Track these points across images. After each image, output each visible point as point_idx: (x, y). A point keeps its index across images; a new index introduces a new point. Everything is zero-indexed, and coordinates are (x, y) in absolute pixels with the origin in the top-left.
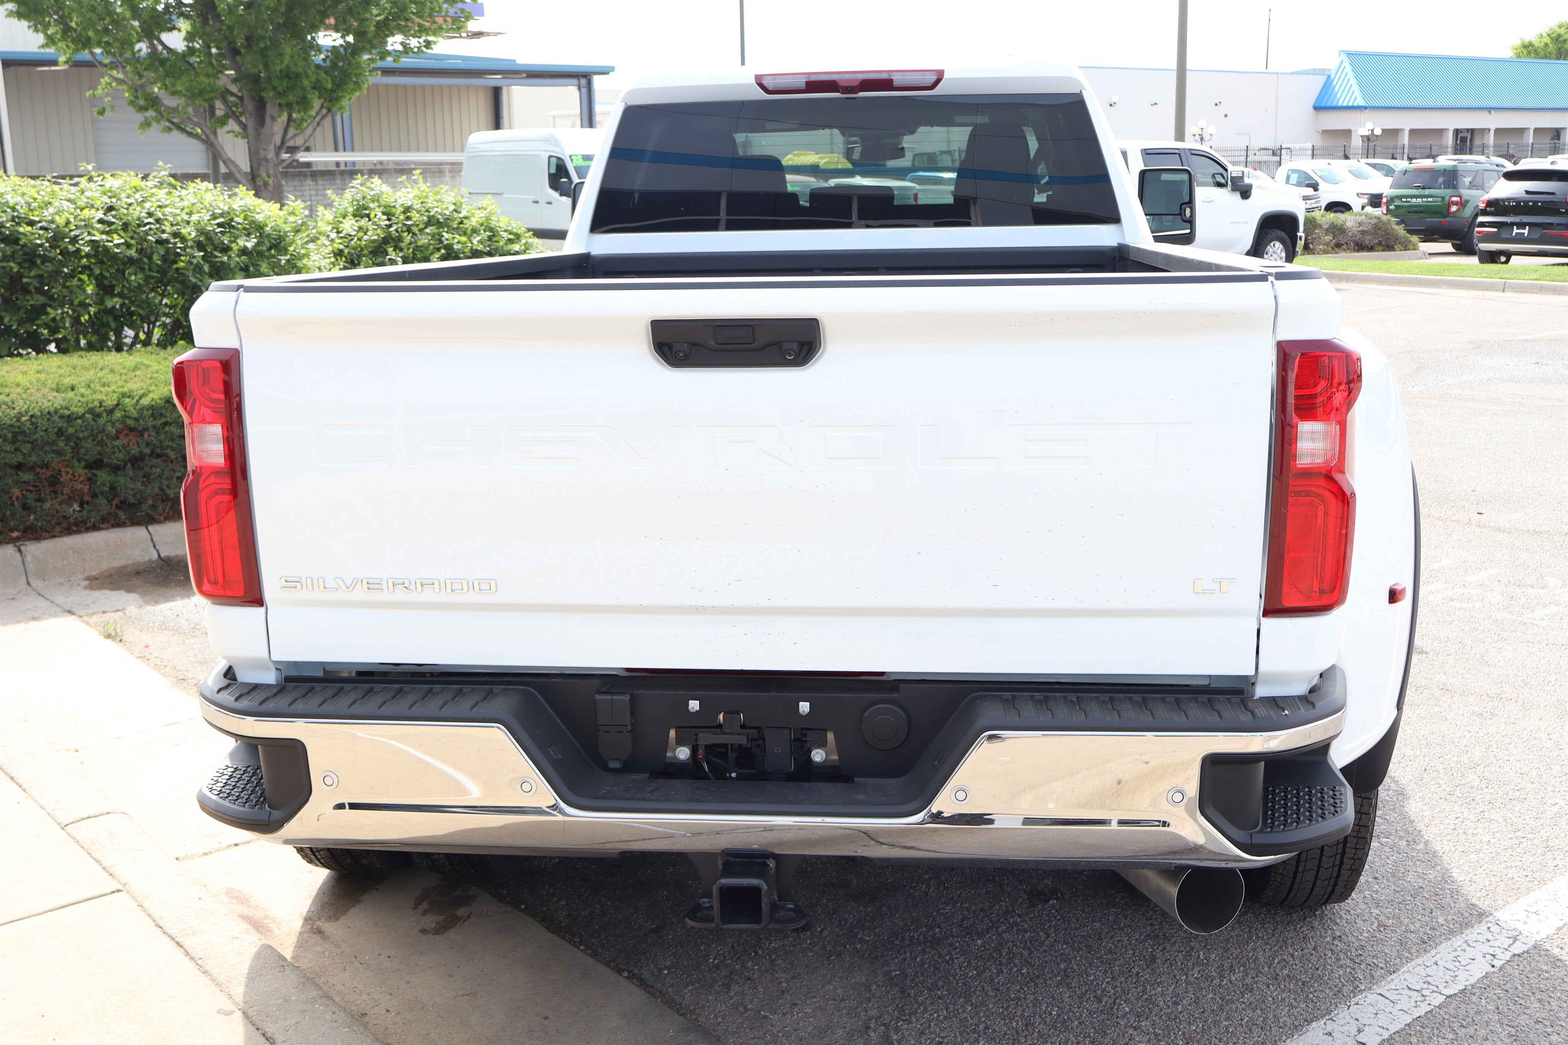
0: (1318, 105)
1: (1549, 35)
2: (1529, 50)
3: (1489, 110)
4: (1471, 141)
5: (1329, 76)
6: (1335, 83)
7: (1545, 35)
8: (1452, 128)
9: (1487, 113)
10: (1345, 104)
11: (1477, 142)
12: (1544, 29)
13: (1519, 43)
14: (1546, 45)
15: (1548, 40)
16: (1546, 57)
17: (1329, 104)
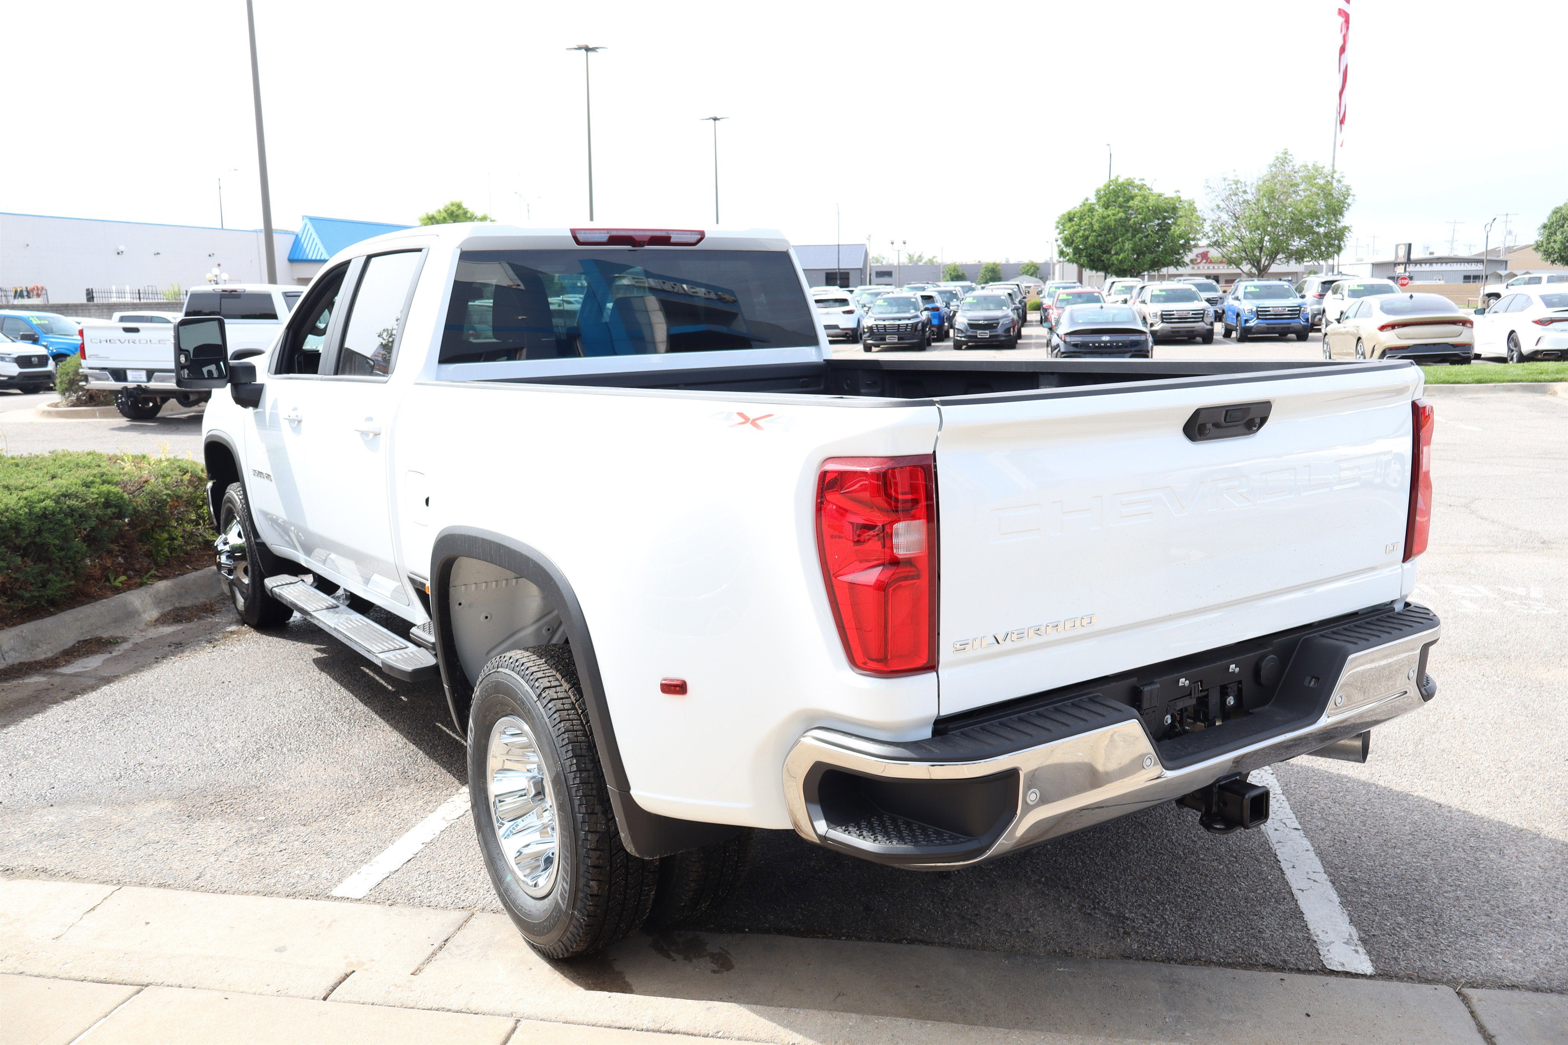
0: (291, 258)
1: (446, 211)
5: (297, 236)
6: (300, 240)
7: (442, 210)
10: (314, 258)
13: (425, 216)
15: (445, 215)
17: (300, 258)
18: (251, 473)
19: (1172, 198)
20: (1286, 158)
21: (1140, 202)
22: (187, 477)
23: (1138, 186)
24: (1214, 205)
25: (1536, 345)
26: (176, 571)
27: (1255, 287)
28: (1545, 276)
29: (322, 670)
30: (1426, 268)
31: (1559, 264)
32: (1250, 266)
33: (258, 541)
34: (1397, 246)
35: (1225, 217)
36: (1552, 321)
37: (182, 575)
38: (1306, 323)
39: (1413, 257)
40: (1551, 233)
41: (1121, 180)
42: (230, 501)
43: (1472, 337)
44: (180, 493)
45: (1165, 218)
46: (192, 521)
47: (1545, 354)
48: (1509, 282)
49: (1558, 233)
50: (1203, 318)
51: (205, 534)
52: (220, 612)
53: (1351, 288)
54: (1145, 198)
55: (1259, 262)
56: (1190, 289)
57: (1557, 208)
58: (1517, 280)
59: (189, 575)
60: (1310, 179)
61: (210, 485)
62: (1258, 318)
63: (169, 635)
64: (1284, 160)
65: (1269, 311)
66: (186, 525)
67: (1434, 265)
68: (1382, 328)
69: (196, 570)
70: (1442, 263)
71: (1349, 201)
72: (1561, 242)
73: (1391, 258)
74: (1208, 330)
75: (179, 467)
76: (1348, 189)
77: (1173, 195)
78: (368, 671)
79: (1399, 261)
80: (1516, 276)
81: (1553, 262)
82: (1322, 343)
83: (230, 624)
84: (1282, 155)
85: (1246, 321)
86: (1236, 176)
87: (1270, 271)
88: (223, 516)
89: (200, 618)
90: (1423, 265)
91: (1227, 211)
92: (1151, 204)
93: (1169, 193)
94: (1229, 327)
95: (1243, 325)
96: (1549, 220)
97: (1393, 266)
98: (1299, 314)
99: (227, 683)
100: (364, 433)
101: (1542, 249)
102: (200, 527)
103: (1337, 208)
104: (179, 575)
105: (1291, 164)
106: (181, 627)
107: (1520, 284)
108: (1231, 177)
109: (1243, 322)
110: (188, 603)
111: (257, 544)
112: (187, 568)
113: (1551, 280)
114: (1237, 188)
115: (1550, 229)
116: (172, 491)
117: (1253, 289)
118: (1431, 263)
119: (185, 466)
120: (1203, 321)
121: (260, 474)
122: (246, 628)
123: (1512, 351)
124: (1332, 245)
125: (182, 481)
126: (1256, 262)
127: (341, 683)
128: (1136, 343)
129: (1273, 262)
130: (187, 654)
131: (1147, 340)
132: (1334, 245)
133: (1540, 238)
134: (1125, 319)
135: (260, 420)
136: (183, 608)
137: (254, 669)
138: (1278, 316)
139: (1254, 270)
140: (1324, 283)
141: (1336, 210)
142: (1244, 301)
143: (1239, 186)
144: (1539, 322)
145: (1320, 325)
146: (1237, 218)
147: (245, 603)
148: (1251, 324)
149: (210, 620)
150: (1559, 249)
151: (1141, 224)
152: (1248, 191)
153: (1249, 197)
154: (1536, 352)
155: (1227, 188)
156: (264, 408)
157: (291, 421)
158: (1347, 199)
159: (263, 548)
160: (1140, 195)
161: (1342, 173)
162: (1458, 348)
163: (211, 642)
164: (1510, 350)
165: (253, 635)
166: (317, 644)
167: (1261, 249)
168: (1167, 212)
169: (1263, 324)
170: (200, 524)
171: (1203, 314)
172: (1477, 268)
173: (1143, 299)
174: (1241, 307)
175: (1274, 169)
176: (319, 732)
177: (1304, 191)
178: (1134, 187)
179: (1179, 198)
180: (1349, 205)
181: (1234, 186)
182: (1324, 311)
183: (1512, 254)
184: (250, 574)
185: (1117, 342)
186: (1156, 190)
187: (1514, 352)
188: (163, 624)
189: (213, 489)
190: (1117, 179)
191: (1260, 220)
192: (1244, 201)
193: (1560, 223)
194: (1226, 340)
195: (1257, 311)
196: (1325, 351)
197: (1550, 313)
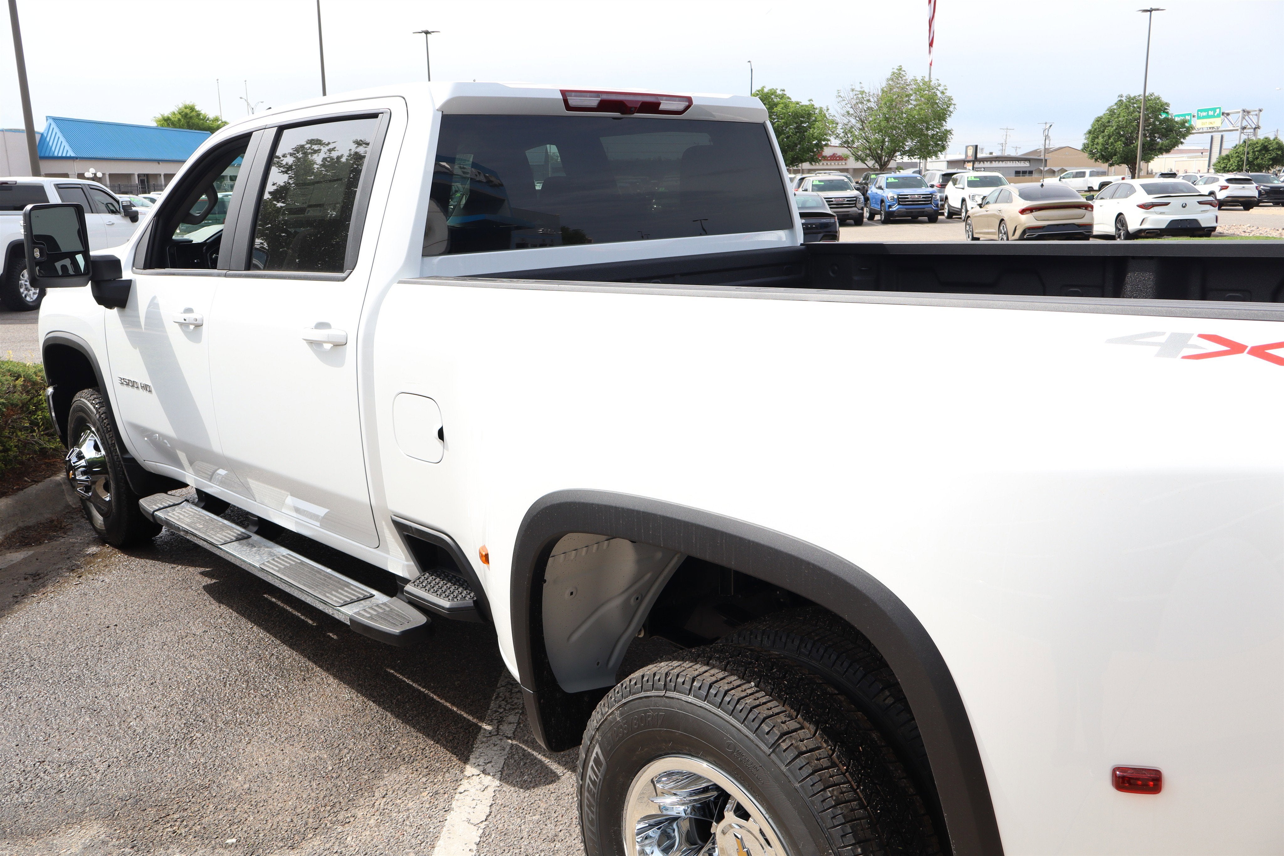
1: (180, 113)
2: (167, 122)
3: (158, 161)
4: (148, 182)
6: (48, 139)
7: (176, 112)
8: (136, 173)
9: (157, 164)
10: (60, 155)
11: (152, 182)
12: (175, 109)
13: (160, 117)
14: (179, 120)
15: (180, 117)
16: (180, 127)
17: (47, 155)
18: (117, 382)
19: (806, 106)
20: (900, 73)
21: (782, 109)
22: (20, 382)
23: (780, 95)
24: (844, 112)
25: (1141, 225)
26: (14, 486)
27: (895, 178)
28: (1088, 171)
29: (220, 601)
30: (987, 164)
31: (1100, 161)
32: (873, 162)
33: (126, 456)
34: (967, 147)
35: (853, 121)
36: (1153, 205)
37: (22, 490)
38: (936, 208)
39: (979, 155)
40: (1095, 137)
41: (766, 90)
42: (83, 409)
43: (1092, 218)
44: (15, 401)
45: (802, 122)
46: (26, 429)
47: (1147, 233)
48: (1062, 176)
49: (1100, 138)
50: (855, 204)
51: (41, 442)
52: (71, 529)
53: (969, 179)
54: (786, 106)
55: (880, 158)
56: (843, 180)
57: (1099, 117)
58: (1067, 174)
59: (29, 489)
60: (919, 90)
61: (50, 390)
62: (899, 204)
63: (20, 563)
64: (898, 75)
65: (908, 198)
66: (19, 434)
67: (994, 162)
68: (1023, 212)
69: (37, 482)
70: (999, 161)
71: (951, 109)
72: (1102, 144)
73: (962, 157)
74: (860, 214)
75: (9, 371)
76: (950, 99)
77: (807, 103)
78: (274, 600)
79: (968, 159)
80: (1067, 171)
81: (1096, 160)
82: (964, 223)
83: (88, 545)
84: (897, 71)
85: (890, 206)
86: (862, 88)
87: (889, 166)
88: (70, 426)
89: (51, 539)
90: (985, 162)
91: (856, 117)
92: (791, 110)
93: (805, 102)
94: (872, 212)
95: (887, 210)
96: (1093, 127)
97: (963, 164)
98: (931, 201)
99: (112, 627)
100: (314, 344)
101: (1088, 150)
102: (34, 434)
103: (941, 115)
104: (18, 490)
105: (904, 78)
106: (31, 553)
107: (1069, 177)
108: (858, 88)
109: (887, 207)
110: (31, 521)
111: (126, 460)
112: (26, 481)
113: (1092, 174)
114: (863, 98)
115: (1093, 134)
116: (6, 399)
117: (893, 180)
118: (991, 161)
119: (15, 369)
120: (855, 206)
121: (131, 384)
122: (108, 549)
123: (1120, 230)
124: (937, 145)
125: (15, 386)
126: (878, 159)
127: (249, 618)
128: (826, 225)
129: (891, 159)
130: (50, 588)
131: (835, 222)
132: (939, 144)
133: (1086, 141)
134: (814, 204)
135: (131, 323)
136: (28, 528)
137: (139, 605)
138: (915, 202)
139: (877, 166)
140: (944, 175)
141: (941, 116)
142: (886, 190)
143: (864, 96)
144: (1143, 206)
145: (943, 210)
146: (863, 122)
147: (104, 520)
148: (895, 208)
149: (62, 540)
150: (1101, 149)
151: (783, 126)
152: (872, 100)
153: (872, 105)
154: (1141, 231)
155: (855, 97)
156: (136, 309)
157: (183, 325)
158: (949, 107)
159: (133, 464)
160: (782, 103)
161: (945, 86)
162: (1081, 228)
163: (73, 570)
164: (1117, 229)
165: (120, 557)
166: (200, 566)
167: (882, 149)
168: (803, 117)
169: (903, 209)
170: (34, 431)
171: (856, 200)
172: (1025, 165)
173: (804, 188)
174: (884, 195)
175: (890, 82)
176: (252, 691)
177: (916, 100)
178: (776, 96)
179: (813, 105)
180: (951, 112)
181: (860, 96)
182: (947, 198)
183: (1050, 155)
184: (113, 490)
185: (812, 224)
186: (794, 99)
187: (1121, 231)
188: (9, 549)
189: (54, 395)
190: (763, 90)
191: (883, 124)
192: (868, 108)
193: (1101, 130)
194: (870, 222)
195: (898, 198)
196: (967, 231)
197: (1150, 199)
